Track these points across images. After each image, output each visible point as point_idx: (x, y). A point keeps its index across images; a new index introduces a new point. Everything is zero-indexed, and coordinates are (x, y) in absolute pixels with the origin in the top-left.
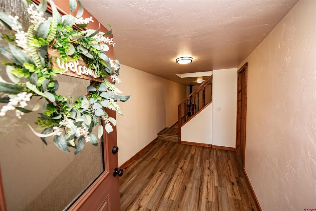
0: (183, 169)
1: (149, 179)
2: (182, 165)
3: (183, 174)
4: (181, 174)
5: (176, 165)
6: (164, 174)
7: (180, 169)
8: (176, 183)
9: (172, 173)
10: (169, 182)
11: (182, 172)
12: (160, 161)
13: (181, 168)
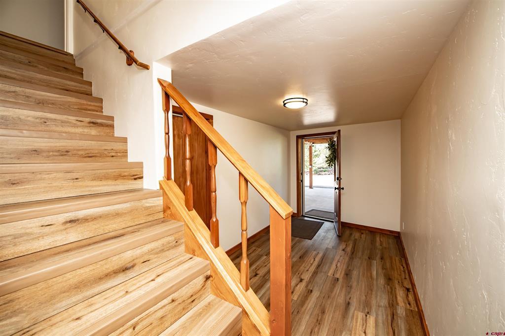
0: (299, 280)
1: (349, 270)
2: (298, 286)
3: (300, 271)
4: (304, 271)
5: (310, 287)
6: (329, 274)
7: (303, 280)
8: (311, 263)
9: (317, 274)
10: (321, 265)
11: (301, 274)
12: (349, 303)
13: (301, 280)
